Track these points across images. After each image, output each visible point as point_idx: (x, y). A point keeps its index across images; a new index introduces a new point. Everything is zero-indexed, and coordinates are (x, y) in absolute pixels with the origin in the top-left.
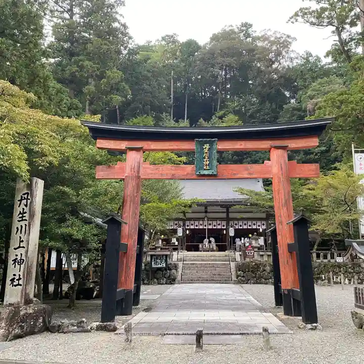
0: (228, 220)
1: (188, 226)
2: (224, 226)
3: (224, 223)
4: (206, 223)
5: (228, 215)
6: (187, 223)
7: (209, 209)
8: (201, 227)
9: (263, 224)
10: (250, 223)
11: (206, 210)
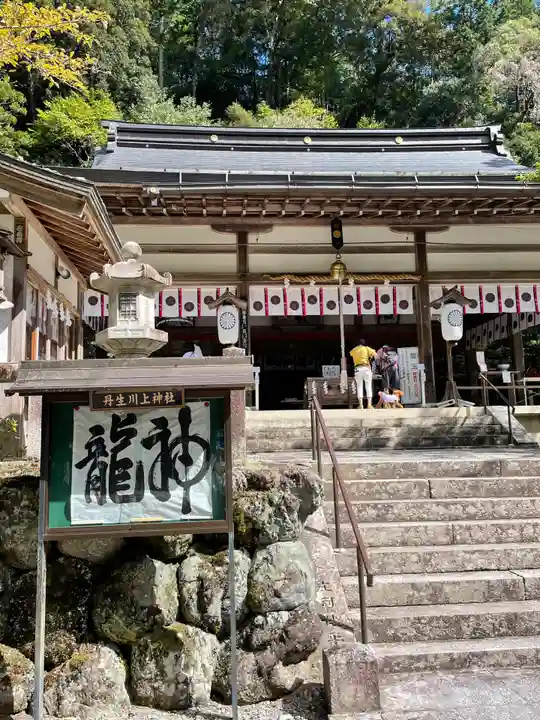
11: (337, 234)
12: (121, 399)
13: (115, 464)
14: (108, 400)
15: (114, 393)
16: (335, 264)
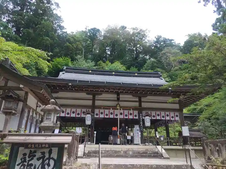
0: (140, 109)
1: (97, 115)
2: (136, 116)
3: (136, 113)
4: (117, 112)
5: (140, 105)
6: (97, 111)
7: (122, 97)
8: (112, 116)
9: (177, 116)
10: (163, 114)
11: (118, 97)
12: (33, 146)
13: (28, 165)
14: (30, 146)
15: (31, 144)
16: (117, 104)
